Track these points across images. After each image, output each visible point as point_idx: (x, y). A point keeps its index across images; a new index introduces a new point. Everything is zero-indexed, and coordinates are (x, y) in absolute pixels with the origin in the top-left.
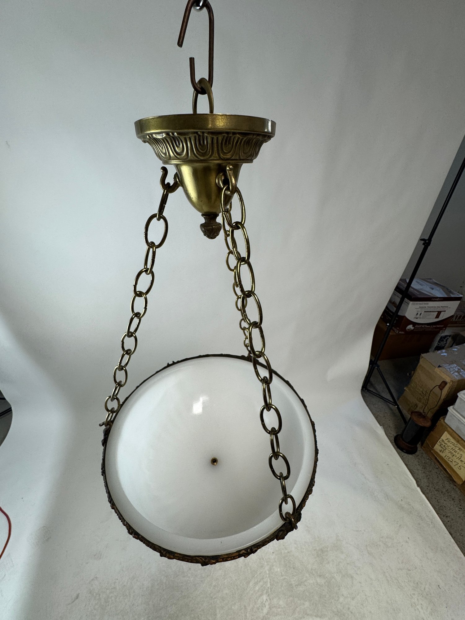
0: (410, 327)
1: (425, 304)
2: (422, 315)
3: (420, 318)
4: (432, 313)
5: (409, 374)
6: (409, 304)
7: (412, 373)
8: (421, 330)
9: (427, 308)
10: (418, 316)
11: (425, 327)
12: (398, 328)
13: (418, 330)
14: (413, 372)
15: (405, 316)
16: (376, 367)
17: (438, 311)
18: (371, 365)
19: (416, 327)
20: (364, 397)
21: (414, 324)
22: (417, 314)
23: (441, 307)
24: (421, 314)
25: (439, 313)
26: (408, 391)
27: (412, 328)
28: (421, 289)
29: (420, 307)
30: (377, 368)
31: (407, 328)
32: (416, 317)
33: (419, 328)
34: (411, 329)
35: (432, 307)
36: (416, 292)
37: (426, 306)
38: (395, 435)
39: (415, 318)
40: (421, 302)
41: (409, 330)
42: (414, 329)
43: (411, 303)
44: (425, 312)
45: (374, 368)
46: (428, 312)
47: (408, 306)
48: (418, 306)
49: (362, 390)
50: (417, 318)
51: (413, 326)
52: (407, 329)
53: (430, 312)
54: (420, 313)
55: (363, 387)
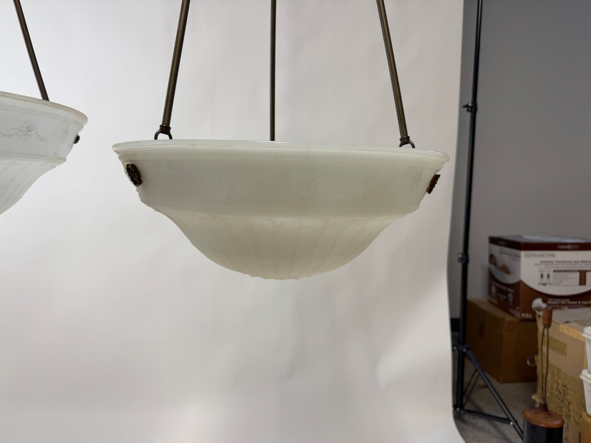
0: (538, 303)
1: (549, 255)
2: (551, 277)
3: (550, 284)
4: (570, 275)
6: (519, 256)
9: (554, 263)
10: (545, 280)
12: (518, 308)
15: (521, 280)
17: (579, 271)
19: (551, 305)
21: (545, 297)
22: (542, 276)
23: (582, 261)
24: (548, 276)
25: (583, 275)
27: (544, 306)
29: (541, 262)
31: (533, 307)
32: (541, 282)
33: (556, 304)
34: (541, 307)
35: (564, 262)
37: (553, 259)
39: (540, 284)
40: (540, 252)
41: (537, 308)
43: (523, 253)
44: (555, 271)
46: (560, 271)
47: (519, 261)
48: (538, 260)
50: (545, 284)
51: (544, 301)
53: (565, 271)
54: (546, 274)
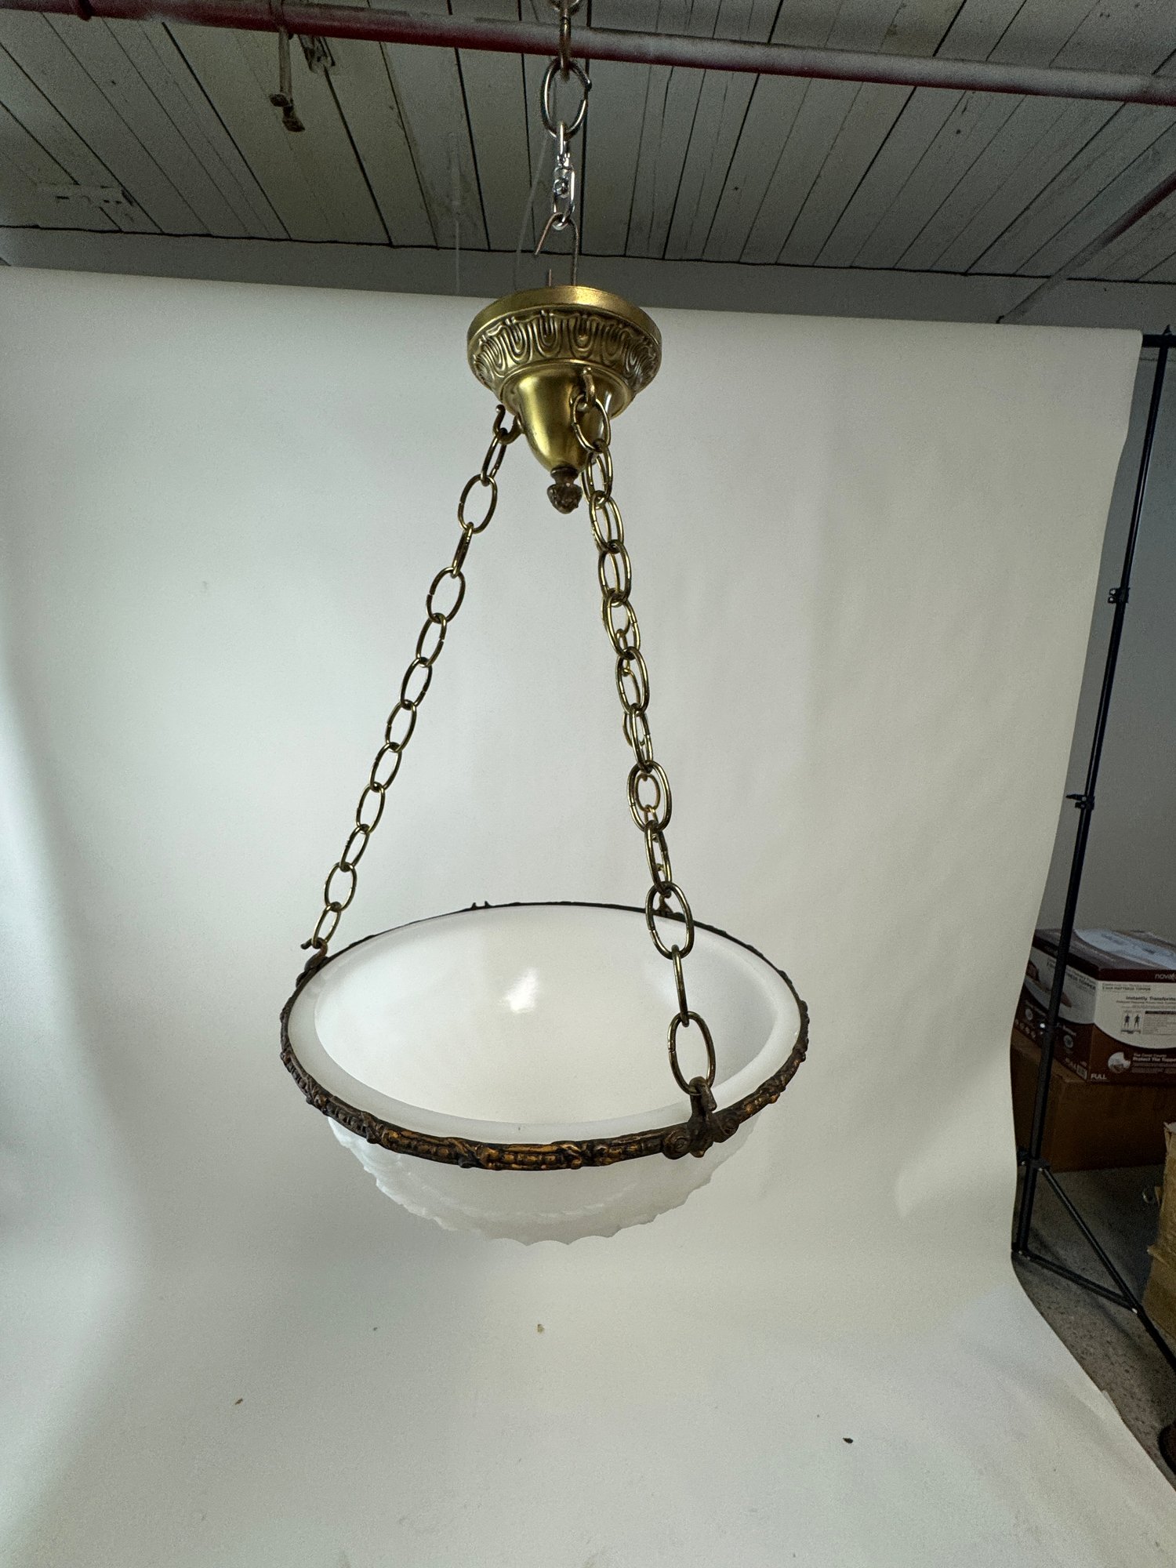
0: (1117, 1059)
1: (1140, 989)
2: (1141, 1020)
3: (1139, 1032)
4: (1170, 1018)
5: (1150, 1199)
6: (1094, 988)
7: (1157, 1194)
8: (1155, 1071)
9: (1149, 1000)
10: (1132, 1025)
11: (1161, 1062)
12: (1084, 1064)
13: (1142, 1071)
14: (1157, 1189)
15: (1093, 1024)
16: (1041, 1170)
18: (1023, 1163)
19: (1135, 1061)
20: (1024, 1283)
21: (1129, 1050)
22: (1127, 1019)
24: (1137, 1019)
26: (1160, 1258)
27: (1126, 1063)
28: (1118, 952)
29: (1128, 998)
30: (1043, 1173)
31: (1109, 1065)
32: (1126, 1028)
33: (1145, 1062)
34: (1122, 1065)
35: (1164, 999)
36: (1106, 957)
37: (1146, 995)
38: (1158, 1426)
39: (1124, 1031)
40: (1128, 984)
41: (1115, 1067)
42: (1131, 1066)
43: (1100, 984)
44: (1147, 1012)
45: (1036, 1171)
46: (1156, 1013)
47: (1093, 995)
48: (1122, 996)
49: (1015, 1258)
50: (1130, 1032)
51: (1126, 1057)
52: (1112, 1065)
53: (1163, 1013)
54: (1135, 1015)
55: (1015, 1247)
